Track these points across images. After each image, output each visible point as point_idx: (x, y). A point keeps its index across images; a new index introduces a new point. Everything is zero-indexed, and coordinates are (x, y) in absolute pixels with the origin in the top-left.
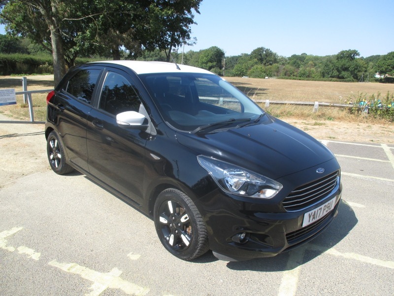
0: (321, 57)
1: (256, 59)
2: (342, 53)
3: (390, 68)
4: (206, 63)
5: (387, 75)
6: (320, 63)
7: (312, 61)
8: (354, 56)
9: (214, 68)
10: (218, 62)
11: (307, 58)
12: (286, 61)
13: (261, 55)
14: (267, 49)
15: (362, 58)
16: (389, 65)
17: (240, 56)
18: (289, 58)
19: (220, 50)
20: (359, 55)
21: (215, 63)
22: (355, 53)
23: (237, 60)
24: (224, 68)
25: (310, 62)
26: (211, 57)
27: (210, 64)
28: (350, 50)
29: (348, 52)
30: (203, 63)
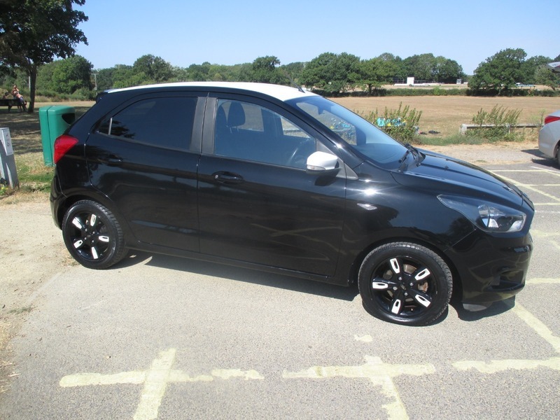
0: (229, 67)
1: (143, 73)
2: (259, 60)
3: (317, 78)
4: (66, 81)
5: (314, 87)
6: (230, 75)
7: (219, 72)
8: (273, 64)
9: (79, 88)
10: (84, 79)
11: (211, 69)
12: (185, 73)
13: (149, 66)
14: (157, 57)
15: (284, 67)
16: (316, 75)
17: (115, 69)
18: (187, 69)
19: (85, 60)
20: (279, 63)
21: (80, 82)
22: (275, 60)
23: (110, 74)
24: (96, 89)
25: (217, 75)
26: (73, 72)
27: (72, 83)
28: (267, 57)
29: (266, 59)
30: (60, 81)
